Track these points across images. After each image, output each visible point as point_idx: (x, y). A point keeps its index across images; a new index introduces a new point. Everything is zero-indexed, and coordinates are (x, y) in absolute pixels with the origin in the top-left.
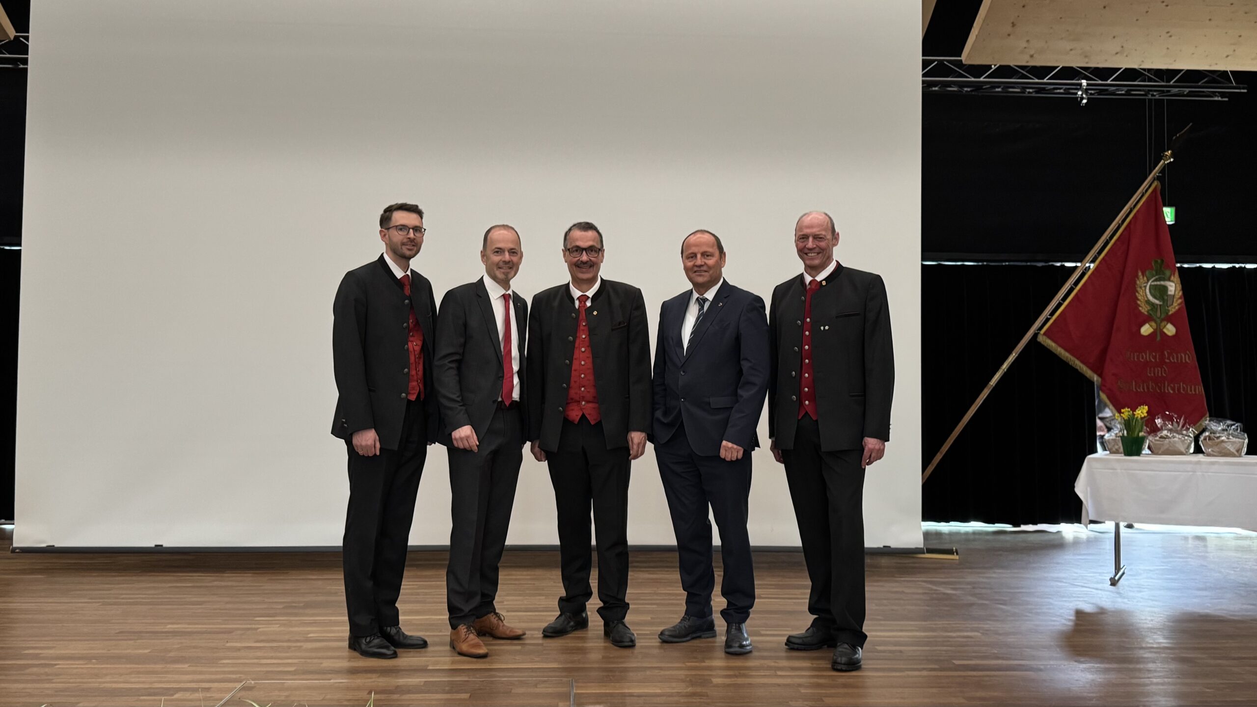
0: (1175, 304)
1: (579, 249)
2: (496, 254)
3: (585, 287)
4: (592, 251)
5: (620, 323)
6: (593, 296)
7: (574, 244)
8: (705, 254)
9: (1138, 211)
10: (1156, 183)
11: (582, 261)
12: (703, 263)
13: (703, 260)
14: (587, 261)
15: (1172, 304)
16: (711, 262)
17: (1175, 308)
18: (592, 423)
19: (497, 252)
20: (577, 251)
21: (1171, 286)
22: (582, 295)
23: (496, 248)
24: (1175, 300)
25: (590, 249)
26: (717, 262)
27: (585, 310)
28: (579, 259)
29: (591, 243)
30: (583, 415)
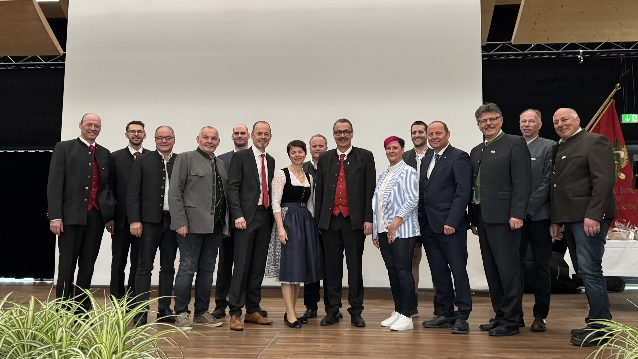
0: (624, 163)
1: (340, 132)
2: (258, 135)
3: (343, 150)
4: (346, 132)
5: (360, 168)
6: (347, 155)
7: (337, 130)
8: (437, 133)
9: (603, 115)
10: (612, 100)
11: (341, 137)
12: (437, 138)
13: (437, 136)
14: (344, 137)
15: (623, 163)
16: (441, 136)
17: (624, 164)
18: (345, 216)
19: (259, 134)
20: (339, 132)
21: (622, 153)
22: (342, 154)
23: (259, 132)
24: (624, 161)
25: (345, 131)
26: (444, 137)
27: (343, 161)
28: (340, 137)
29: (346, 128)
30: (340, 213)
